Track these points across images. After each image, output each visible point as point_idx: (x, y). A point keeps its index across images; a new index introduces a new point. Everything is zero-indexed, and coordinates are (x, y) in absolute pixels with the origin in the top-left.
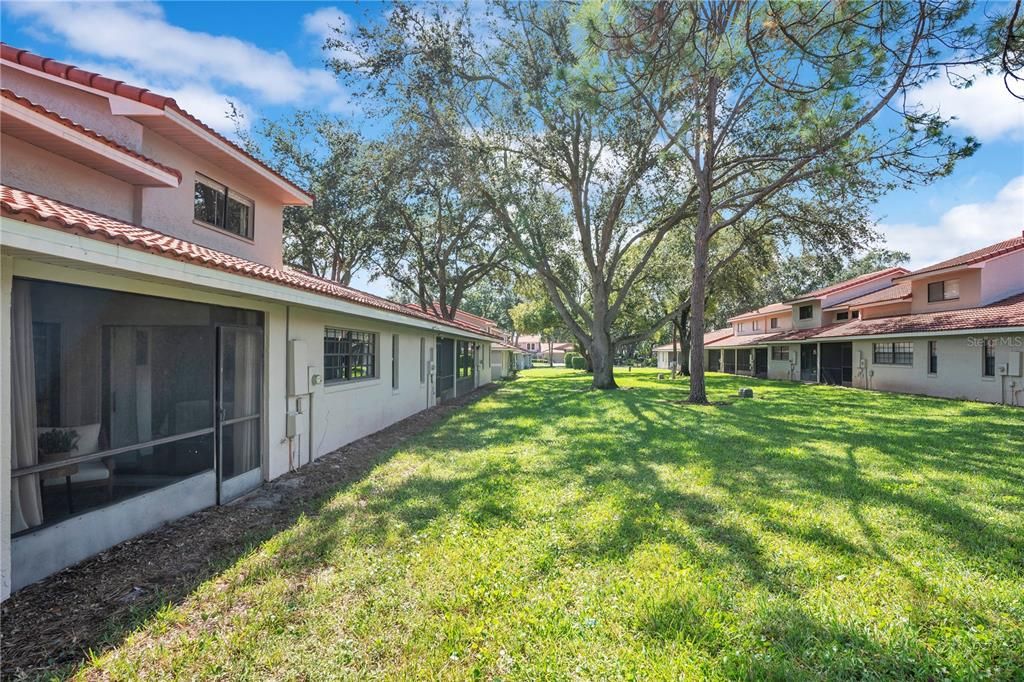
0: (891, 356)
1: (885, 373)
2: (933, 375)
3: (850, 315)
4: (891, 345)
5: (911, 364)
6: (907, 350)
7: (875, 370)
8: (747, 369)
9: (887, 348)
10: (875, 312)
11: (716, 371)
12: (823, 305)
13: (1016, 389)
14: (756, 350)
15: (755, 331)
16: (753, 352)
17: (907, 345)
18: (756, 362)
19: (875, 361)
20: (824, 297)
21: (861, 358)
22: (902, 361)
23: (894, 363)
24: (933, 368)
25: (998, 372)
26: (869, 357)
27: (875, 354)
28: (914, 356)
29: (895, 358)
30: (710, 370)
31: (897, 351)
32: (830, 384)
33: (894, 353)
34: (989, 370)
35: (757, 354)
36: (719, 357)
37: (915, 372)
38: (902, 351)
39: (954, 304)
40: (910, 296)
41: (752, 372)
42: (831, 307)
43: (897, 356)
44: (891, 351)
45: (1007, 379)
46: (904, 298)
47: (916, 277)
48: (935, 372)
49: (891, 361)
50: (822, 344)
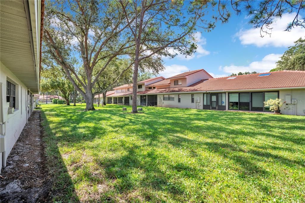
0: (168, 98)
1: (166, 103)
2: (179, 103)
3: (152, 88)
4: (168, 96)
5: (174, 100)
6: (172, 97)
7: (164, 102)
8: (122, 102)
9: (167, 96)
10: (160, 87)
11: (110, 104)
12: (145, 85)
13: (199, 105)
14: (125, 97)
15: (122, 92)
16: (124, 98)
17: (172, 95)
18: (125, 100)
19: (164, 100)
20: (146, 83)
21: (160, 99)
22: (171, 100)
23: (169, 100)
24: (179, 101)
25: (195, 101)
26: (162, 98)
27: (164, 98)
28: (175, 98)
29: (169, 99)
30: (108, 103)
31: (170, 97)
32: (151, 106)
33: (169, 98)
34: (193, 101)
35: (125, 98)
36: (112, 99)
37: (175, 102)
38: (171, 97)
39: (180, 86)
40: (170, 83)
41: (123, 104)
42: (147, 85)
43: (170, 98)
44: (168, 97)
45: (197, 103)
46: (169, 84)
47: (171, 79)
48: (180, 102)
49: (168, 100)
50: (148, 95)
